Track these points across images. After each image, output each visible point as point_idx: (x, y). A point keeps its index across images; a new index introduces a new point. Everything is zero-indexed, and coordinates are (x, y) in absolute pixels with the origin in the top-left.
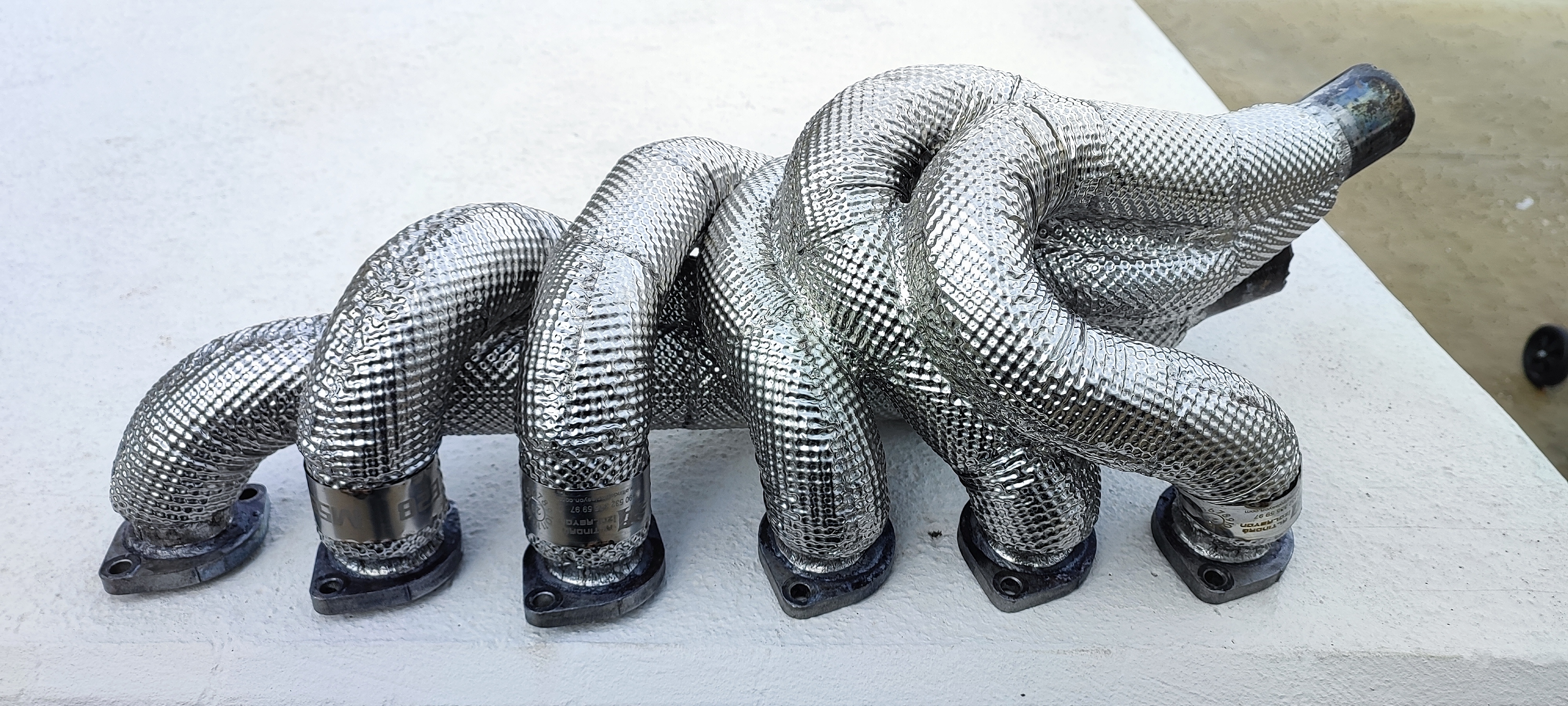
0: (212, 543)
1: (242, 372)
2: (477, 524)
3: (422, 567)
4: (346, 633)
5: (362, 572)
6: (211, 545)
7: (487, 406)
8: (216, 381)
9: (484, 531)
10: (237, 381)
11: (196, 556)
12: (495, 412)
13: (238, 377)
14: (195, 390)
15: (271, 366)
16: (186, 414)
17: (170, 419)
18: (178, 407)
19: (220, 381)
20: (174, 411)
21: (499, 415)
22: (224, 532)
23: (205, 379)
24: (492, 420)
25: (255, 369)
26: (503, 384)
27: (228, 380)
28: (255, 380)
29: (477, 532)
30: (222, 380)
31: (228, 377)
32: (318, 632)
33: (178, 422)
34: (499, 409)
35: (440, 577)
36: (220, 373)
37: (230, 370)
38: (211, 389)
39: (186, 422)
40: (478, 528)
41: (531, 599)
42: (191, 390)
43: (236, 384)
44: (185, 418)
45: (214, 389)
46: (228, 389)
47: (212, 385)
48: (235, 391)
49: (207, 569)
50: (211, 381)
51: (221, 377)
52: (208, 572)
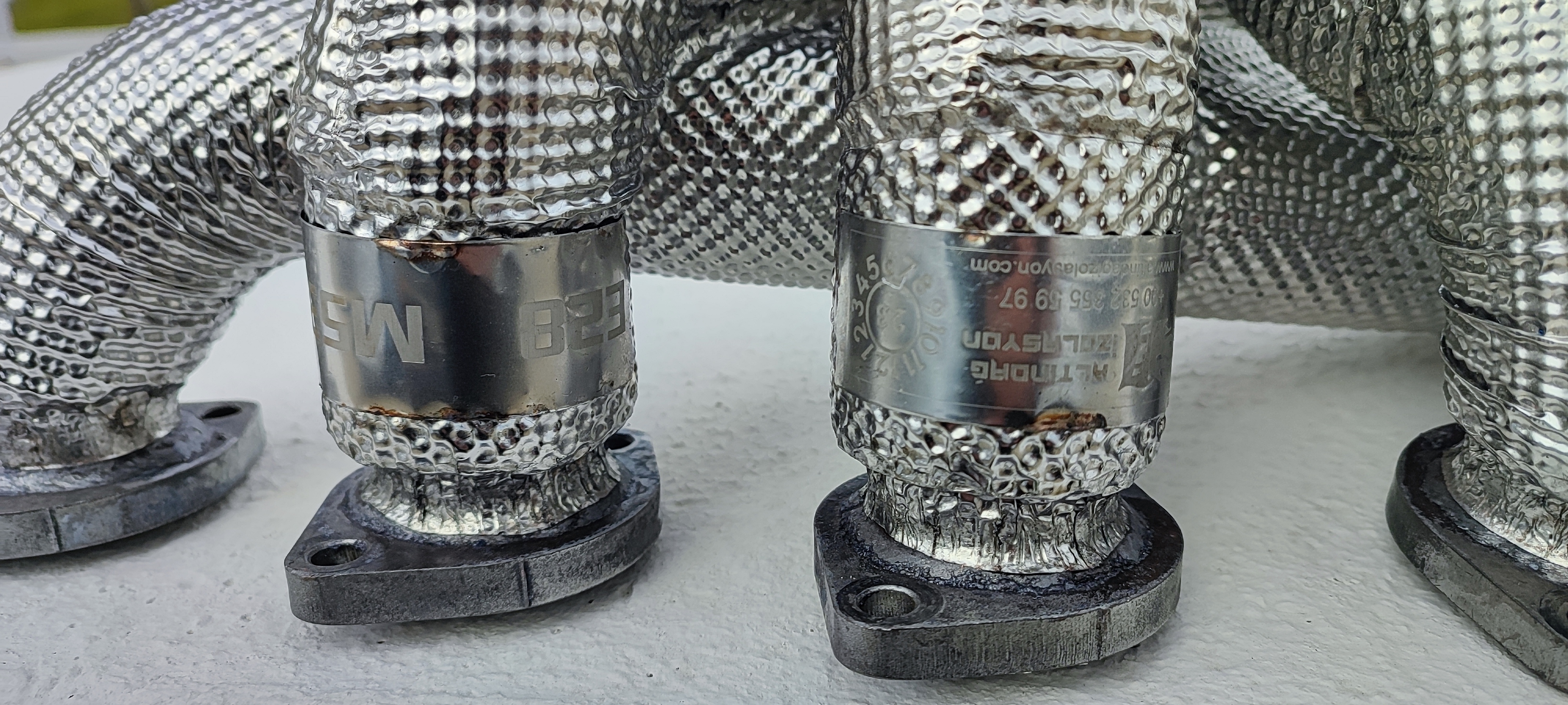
0: (107, 470)
1: (197, 60)
2: (689, 490)
3: (564, 528)
4: (360, 674)
5: (417, 527)
6: (103, 474)
7: (738, 208)
8: (136, 78)
9: (706, 501)
10: (182, 78)
11: (63, 492)
12: (753, 224)
13: (184, 69)
14: (87, 99)
15: (260, 50)
16: (65, 151)
17: (30, 165)
18: (49, 136)
19: (144, 79)
20: (39, 146)
21: (761, 233)
22: (141, 453)
23: (113, 75)
24: (743, 246)
25: (224, 54)
26: (777, 157)
27: (162, 77)
28: (221, 79)
29: (688, 502)
30: (150, 77)
31: (163, 70)
32: (291, 668)
33: (48, 170)
34: (763, 218)
35: (608, 558)
36: (146, 62)
37: (169, 55)
38: (122, 96)
39: (67, 170)
40: (692, 496)
41: (853, 598)
42: (80, 99)
43: (180, 86)
44: (63, 160)
45: (129, 94)
46: (160, 95)
47: (125, 87)
48: (173, 101)
49: (80, 519)
50: (124, 79)
51: (146, 70)
52: (79, 528)
